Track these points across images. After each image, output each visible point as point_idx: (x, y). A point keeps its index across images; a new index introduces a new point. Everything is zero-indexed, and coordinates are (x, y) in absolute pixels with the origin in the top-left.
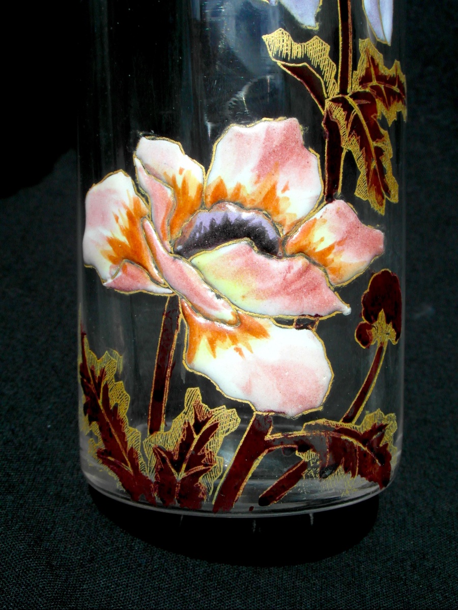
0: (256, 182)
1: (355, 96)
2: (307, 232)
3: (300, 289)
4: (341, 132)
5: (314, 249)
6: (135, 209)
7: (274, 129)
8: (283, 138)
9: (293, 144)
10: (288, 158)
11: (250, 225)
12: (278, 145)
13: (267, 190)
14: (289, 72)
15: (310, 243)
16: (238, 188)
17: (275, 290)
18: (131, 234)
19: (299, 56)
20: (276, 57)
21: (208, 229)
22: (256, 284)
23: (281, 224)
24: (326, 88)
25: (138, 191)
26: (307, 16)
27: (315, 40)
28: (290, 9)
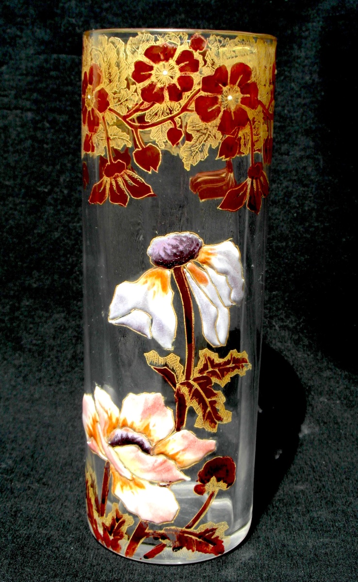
0: (141, 421)
1: (195, 380)
2: (165, 445)
3: (161, 470)
4: (186, 399)
7: (149, 398)
8: (153, 403)
9: (158, 406)
10: (155, 412)
11: (137, 439)
12: (151, 406)
13: (145, 425)
14: (157, 372)
15: (167, 450)
16: (133, 423)
17: (149, 470)
19: (162, 364)
20: (151, 364)
21: (120, 438)
22: (140, 466)
23: (152, 441)
24: (177, 378)
25: (96, 410)
26: (167, 343)
27: (172, 355)
28: (157, 341)
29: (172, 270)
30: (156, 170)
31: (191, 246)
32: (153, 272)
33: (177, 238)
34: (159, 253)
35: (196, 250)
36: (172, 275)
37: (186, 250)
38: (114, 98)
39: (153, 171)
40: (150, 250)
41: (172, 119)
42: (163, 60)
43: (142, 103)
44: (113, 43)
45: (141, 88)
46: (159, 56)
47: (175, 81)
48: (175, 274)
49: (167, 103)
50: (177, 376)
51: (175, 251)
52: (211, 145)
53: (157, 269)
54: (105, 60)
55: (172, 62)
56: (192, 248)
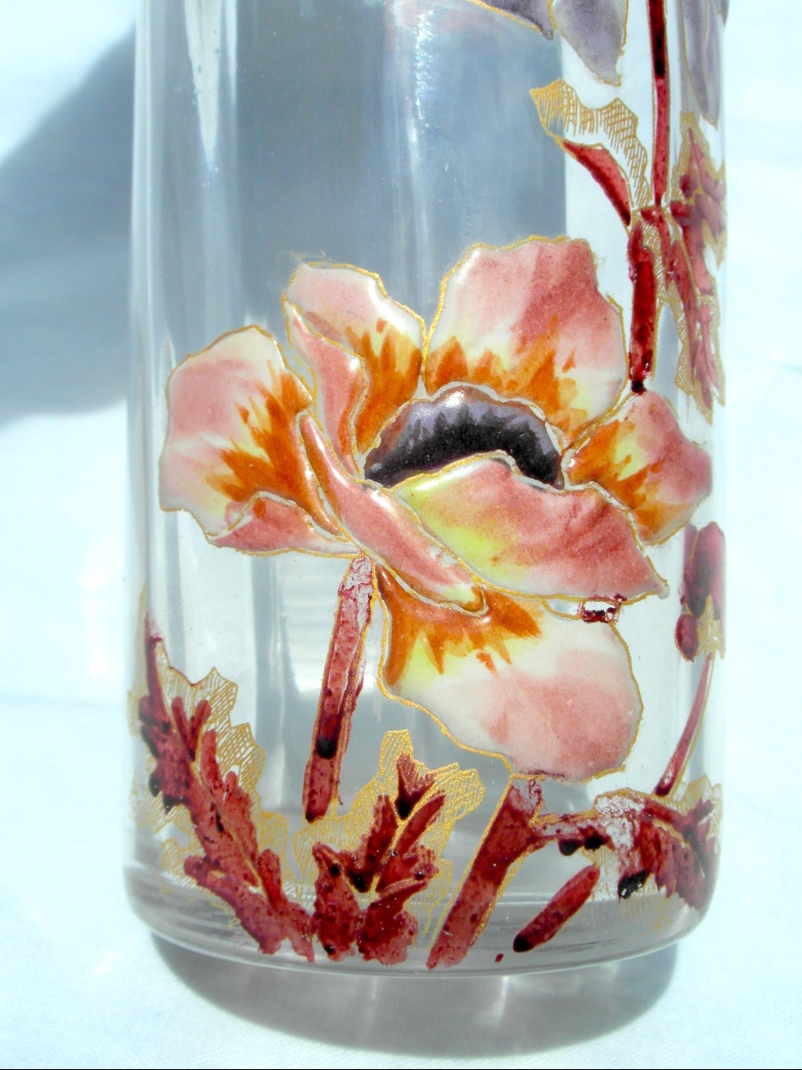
0: (519, 351)
2: (604, 443)
3: (593, 547)
4: (656, 271)
5: (616, 475)
6: (285, 396)
7: (550, 257)
8: (566, 273)
9: (582, 285)
10: (573, 311)
11: (508, 426)
12: (557, 284)
13: (537, 365)
15: (609, 464)
16: (488, 359)
17: (551, 548)
18: (276, 443)
21: (432, 433)
22: (518, 537)
23: (561, 427)
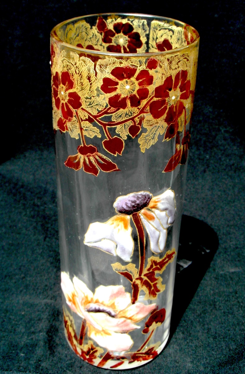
0: (108, 301)
1: (145, 275)
2: (124, 313)
3: (122, 326)
4: (139, 286)
8: (117, 291)
9: (121, 293)
10: (119, 296)
11: (106, 311)
13: (112, 303)
14: (120, 274)
15: (126, 315)
16: (103, 302)
17: (114, 326)
19: (124, 269)
20: (116, 270)
21: (94, 308)
22: (108, 324)
23: (117, 311)
25: (75, 289)
26: (127, 258)
27: (130, 264)
28: (120, 257)
29: (131, 216)
30: (120, 154)
31: (145, 199)
32: (118, 218)
33: (135, 196)
34: (122, 206)
35: (148, 202)
36: (131, 218)
37: (141, 203)
38: (86, 102)
39: (118, 155)
40: (115, 205)
41: (133, 119)
42: (126, 78)
43: (110, 108)
44: (84, 62)
45: (109, 98)
46: (123, 75)
47: (135, 93)
48: (133, 218)
49: (129, 108)
50: (133, 275)
51: (133, 204)
52: (160, 133)
53: (120, 216)
54: (77, 72)
55: (133, 79)
56: (146, 201)
